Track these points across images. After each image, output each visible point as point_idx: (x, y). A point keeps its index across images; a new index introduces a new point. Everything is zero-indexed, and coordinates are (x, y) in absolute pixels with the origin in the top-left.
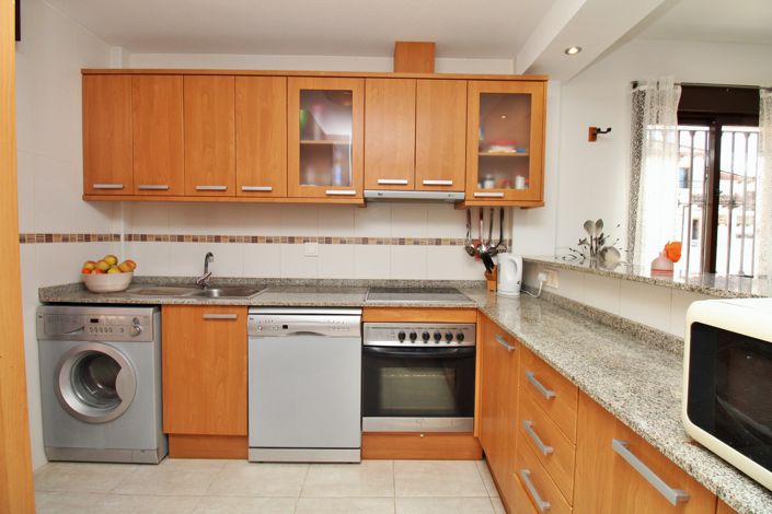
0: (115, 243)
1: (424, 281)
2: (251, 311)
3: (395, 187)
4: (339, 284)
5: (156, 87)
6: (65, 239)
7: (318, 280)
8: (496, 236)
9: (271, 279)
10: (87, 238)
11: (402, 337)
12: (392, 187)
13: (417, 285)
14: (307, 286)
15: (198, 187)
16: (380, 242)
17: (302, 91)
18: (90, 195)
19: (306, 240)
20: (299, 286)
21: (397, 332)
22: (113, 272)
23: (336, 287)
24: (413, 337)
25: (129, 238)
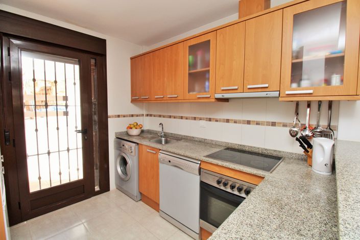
0: (142, 117)
1: (262, 149)
2: (160, 151)
3: (232, 91)
4: (214, 143)
5: (146, 59)
6: (124, 116)
7: (205, 139)
8: (324, 123)
9: (187, 136)
10: (132, 116)
11: (219, 182)
12: (230, 92)
13: (257, 151)
14: (200, 142)
15: (156, 97)
16: (235, 122)
17: (190, 47)
18: (133, 101)
19: (201, 119)
20: (197, 141)
21: (217, 178)
22: (134, 129)
23: (212, 144)
24: (225, 185)
25: (147, 115)
